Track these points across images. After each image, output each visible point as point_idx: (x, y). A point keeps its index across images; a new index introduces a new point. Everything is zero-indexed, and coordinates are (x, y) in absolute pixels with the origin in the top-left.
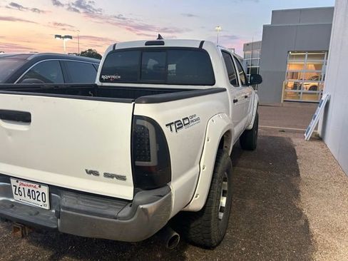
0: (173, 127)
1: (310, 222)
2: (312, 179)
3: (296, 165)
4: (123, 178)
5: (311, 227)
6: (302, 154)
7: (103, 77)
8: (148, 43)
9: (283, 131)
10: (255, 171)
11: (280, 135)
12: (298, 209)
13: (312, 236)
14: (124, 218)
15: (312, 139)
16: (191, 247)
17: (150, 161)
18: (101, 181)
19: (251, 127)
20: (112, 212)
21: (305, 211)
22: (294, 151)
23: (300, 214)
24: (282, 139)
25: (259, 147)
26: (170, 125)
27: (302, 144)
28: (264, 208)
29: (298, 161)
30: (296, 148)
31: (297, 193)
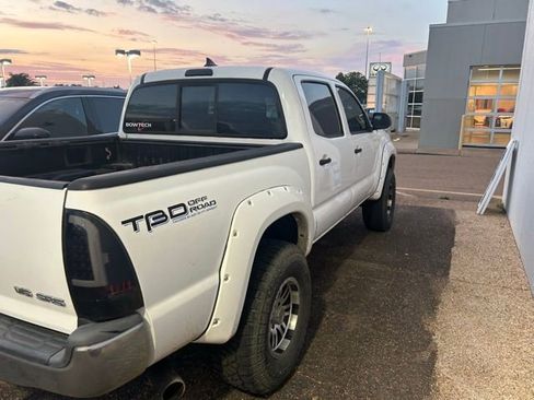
0: (142, 224)
1: (439, 357)
2: (464, 281)
3: (448, 255)
4: (60, 303)
5: (439, 364)
6: (464, 239)
7: (127, 125)
8: (190, 73)
9: (447, 199)
10: (377, 266)
11: (439, 205)
12: (427, 333)
13: (435, 380)
14: (57, 365)
15: (489, 212)
16: (235, 392)
17: (93, 279)
18: (32, 303)
19: (378, 195)
20: (43, 354)
21: (437, 338)
22: (453, 232)
23: (426, 341)
24: (440, 212)
25: (396, 226)
26: (133, 221)
27: (470, 222)
28: (371, 330)
29: (453, 249)
30: (457, 227)
31: (433, 305)
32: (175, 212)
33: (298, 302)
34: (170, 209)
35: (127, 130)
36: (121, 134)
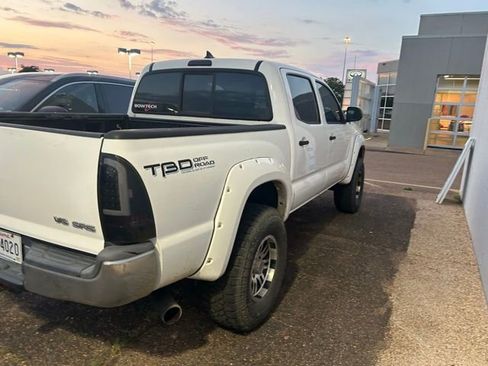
0: (159, 170)
1: (394, 313)
2: (421, 256)
3: (408, 235)
4: (91, 229)
5: (393, 318)
6: (422, 222)
7: (136, 106)
8: (192, 63)
9: (410, 189)
10: (344, 240)
11: (403, 194)
12: (384, 294)
13: (389, 330)
14: (87, 276)
15: (446, 202)
16: (219, 329)
17: (119, 209)
18: (70, 231)
19: (348, 180)
20: (76, 268)
21: (393, 299)
22: (414, 216)
23: (384, 299)
24: (404, 200)
25: (363, 209)
26: (152, 167)
27: (429, 210)
28: (337, 289)
29: (412, 231)
30: (417, 213)
31: (391, 273)
32: (184, 165)
33: (276, 259)
34: (180, 162)
35: (135, 110)
36: (130, 113)
